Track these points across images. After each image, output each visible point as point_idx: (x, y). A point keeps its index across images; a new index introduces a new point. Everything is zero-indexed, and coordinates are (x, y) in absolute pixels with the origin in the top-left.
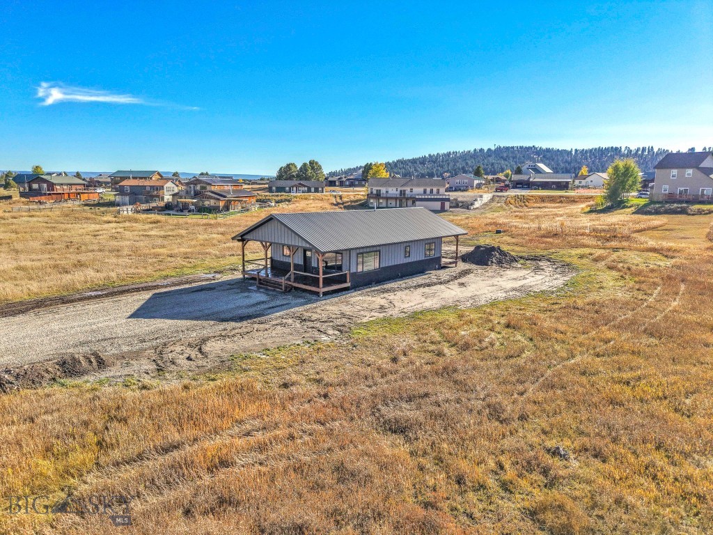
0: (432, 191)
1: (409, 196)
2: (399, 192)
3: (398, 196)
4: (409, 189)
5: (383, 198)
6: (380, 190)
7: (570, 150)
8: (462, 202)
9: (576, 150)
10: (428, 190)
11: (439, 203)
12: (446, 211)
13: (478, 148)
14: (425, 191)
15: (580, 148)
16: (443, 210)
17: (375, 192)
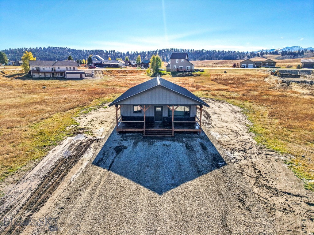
0: (70, 68)
1: (57, 71)
2: (51, 69)
3: (51, 71)
4: (57, 67)
5: (42, 72)
6: (39, 68)
8: (87, 74)
10: (68, 68)
12: (84, 79)
13: (38, 47)
14: (67, 68)
16: (81, 78)
17: (35, 69)
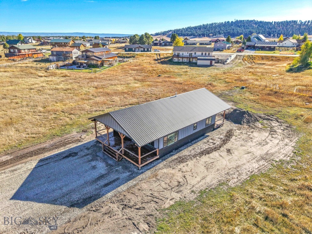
0: (206, 54)
1: (194, 57)
4: (194, 53)
5: (181, 57)
6: (179, 53)
7: (272, 22)
9: (275, 22)
11: (209, 61)
12: (213, 65)
13: (227, 21)
14: (202, 54)
15: (277, 21)
17: (176, 54)
